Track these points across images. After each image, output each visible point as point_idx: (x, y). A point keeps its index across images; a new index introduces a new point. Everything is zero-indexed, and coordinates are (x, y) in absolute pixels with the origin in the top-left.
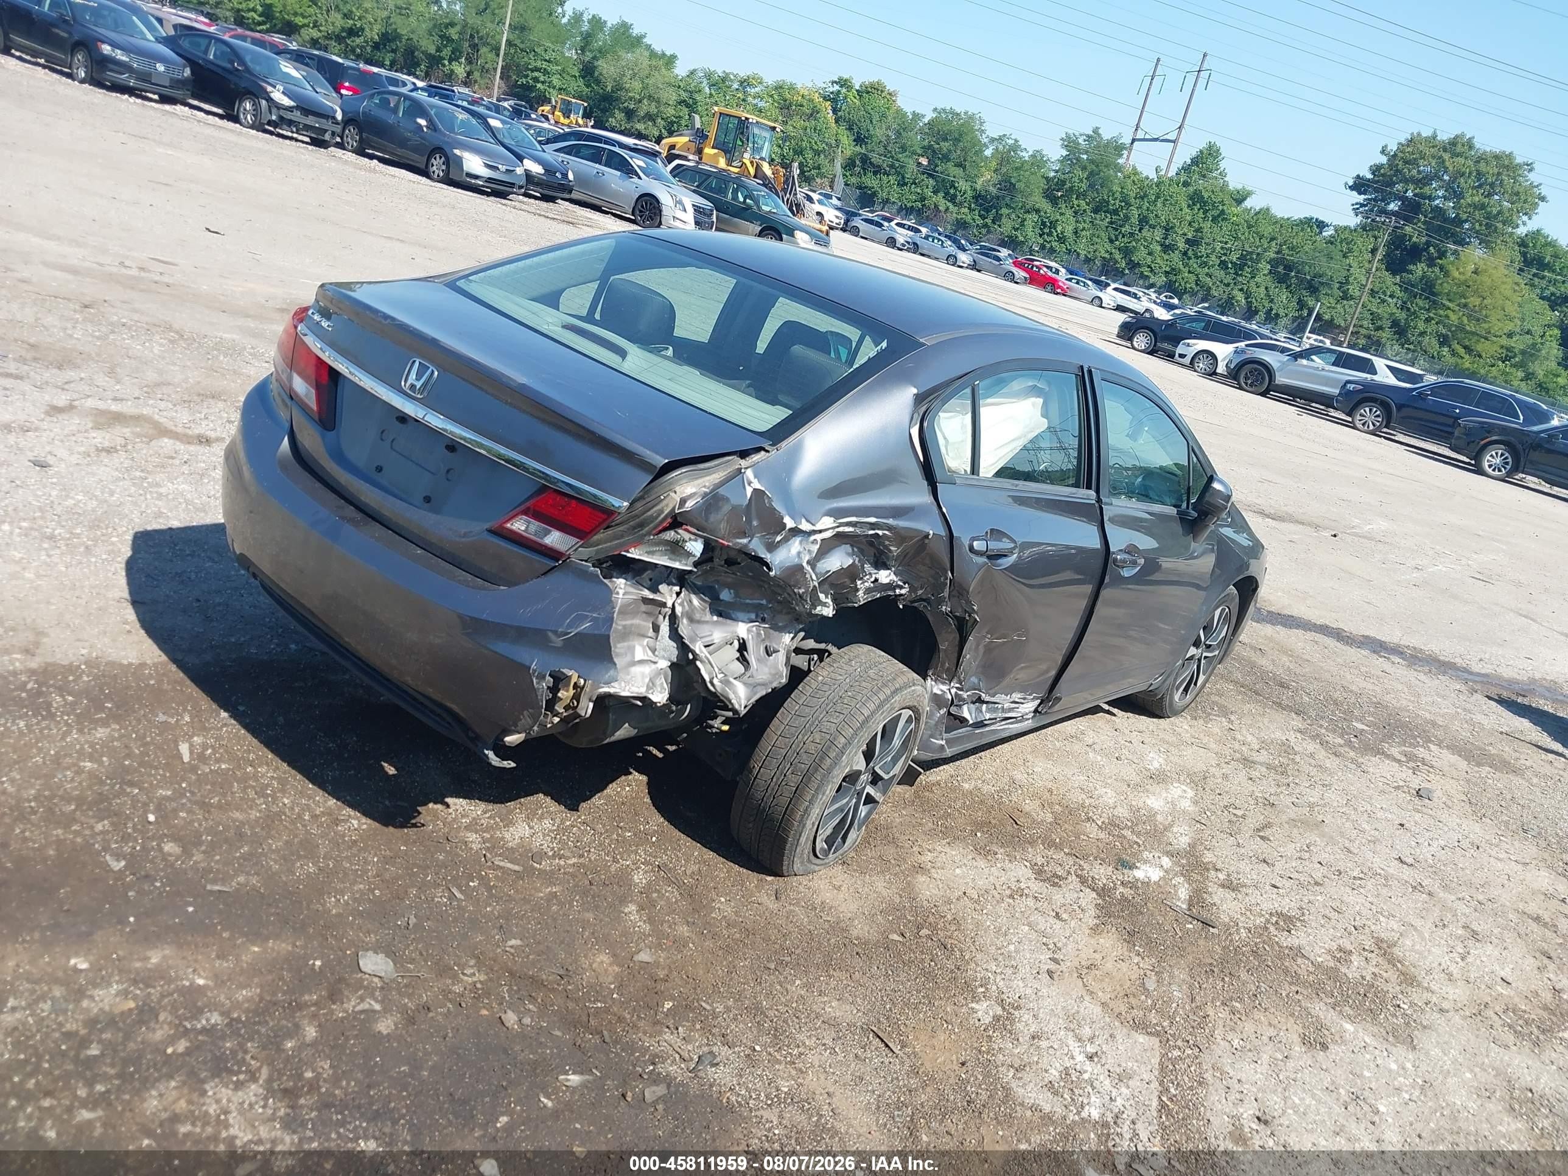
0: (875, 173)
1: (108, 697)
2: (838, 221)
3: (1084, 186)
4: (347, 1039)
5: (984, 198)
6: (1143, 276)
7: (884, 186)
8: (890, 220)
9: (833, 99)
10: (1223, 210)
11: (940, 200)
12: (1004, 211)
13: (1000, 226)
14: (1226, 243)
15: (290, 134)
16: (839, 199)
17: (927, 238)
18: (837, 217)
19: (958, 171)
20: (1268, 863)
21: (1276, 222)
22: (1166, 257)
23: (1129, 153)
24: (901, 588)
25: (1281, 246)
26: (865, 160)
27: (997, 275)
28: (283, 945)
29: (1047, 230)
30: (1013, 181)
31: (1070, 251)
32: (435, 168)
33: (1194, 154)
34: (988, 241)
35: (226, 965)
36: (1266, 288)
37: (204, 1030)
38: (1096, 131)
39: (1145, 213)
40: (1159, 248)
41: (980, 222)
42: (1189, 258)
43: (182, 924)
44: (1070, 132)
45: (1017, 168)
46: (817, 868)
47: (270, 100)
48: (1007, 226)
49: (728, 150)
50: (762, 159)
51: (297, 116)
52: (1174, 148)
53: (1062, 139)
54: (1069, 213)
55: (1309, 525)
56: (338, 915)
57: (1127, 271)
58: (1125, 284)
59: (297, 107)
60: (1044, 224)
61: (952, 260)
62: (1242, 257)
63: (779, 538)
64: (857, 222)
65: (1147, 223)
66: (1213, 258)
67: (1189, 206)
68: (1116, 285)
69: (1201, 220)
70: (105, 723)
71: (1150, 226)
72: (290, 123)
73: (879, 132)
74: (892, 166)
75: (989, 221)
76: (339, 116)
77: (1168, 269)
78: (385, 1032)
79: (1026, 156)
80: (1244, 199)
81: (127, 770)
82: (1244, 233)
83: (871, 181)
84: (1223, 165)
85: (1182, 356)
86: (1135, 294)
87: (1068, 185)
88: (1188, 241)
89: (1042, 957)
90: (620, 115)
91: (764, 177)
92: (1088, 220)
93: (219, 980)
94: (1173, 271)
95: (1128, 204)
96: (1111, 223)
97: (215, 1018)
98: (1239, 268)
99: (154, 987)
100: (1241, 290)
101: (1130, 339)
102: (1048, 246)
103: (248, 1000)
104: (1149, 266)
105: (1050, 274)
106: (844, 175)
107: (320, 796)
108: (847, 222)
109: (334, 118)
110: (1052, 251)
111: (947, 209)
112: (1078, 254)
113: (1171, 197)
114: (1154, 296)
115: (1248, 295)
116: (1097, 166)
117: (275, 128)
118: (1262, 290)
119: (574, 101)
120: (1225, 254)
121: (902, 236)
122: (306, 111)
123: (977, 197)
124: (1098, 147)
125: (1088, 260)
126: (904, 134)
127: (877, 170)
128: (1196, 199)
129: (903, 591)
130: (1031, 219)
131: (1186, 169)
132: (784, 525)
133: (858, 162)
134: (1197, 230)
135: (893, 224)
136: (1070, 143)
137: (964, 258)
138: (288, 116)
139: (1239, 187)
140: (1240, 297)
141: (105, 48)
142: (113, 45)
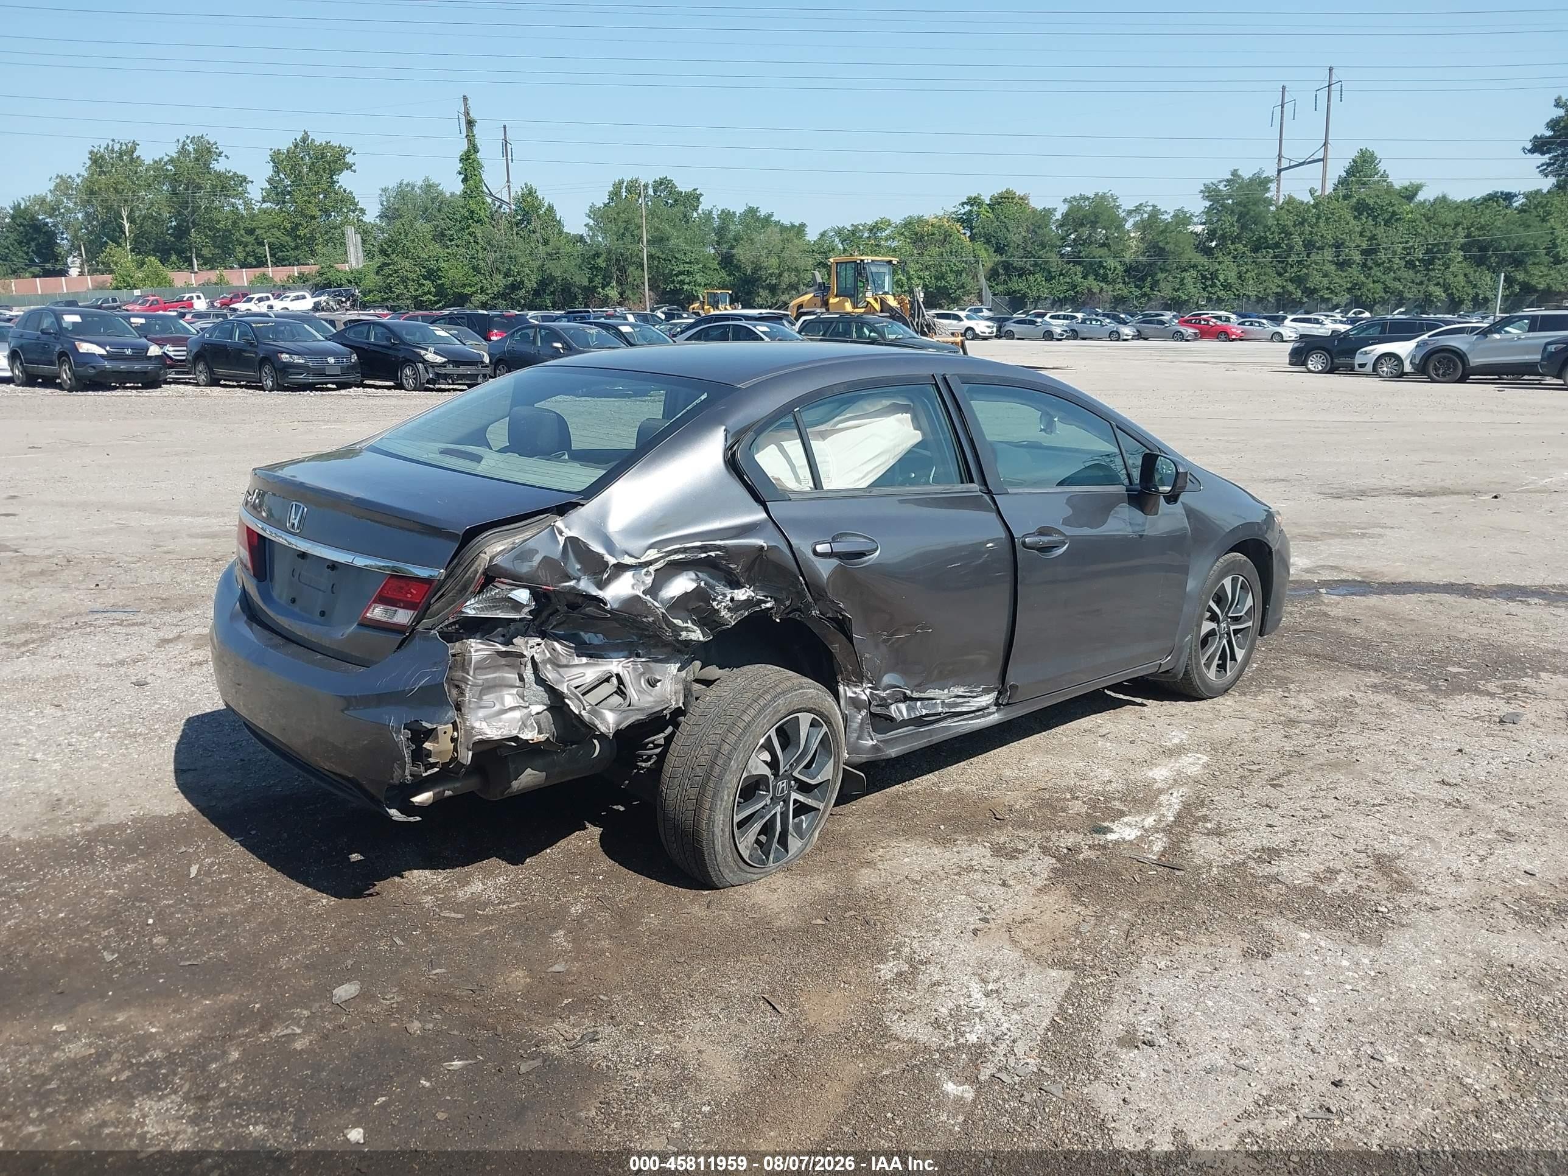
0: (1020, 276)
1: (142, 842)
2: (990, 330)
3: (1236, 230)
4: (264, 1056)
5: (1136, 269)
6: (1324, 300)
7: (1035, 285)
8: (1042, 315)
9: (966, 221)
10: (1394, 211)
11: (1092, 282)
12: (1160, 276)
13: (1159, 291)
14: (1407, 242)
15: (447, 387)
16: (990, 310)
17: (1084, 321)
18: (988, 327)
19: (1104, 251)
20: (1270, 808)
21: (1458, 207)
22: (1344, 274)
23: (1278, 184)
24: (766, 602)
25: (1468, 229)
26: (1007, 266)
27: (1165, 338)
28: (232, 997)
29: (1209, 283)
30: (1161, 244)
31: (1239, 296)
33: (1347, 165)
34: (1151, 308)
35: (179, 1016)
36: (1465, 275)
37: (147, 1063)
38: (1235, 173)
39: (1308, 237)
40: (1333, 267)
41: (1138, 293)
42: (1370, 268)
43: (151, 992)
44: (1208, 182)
45: (1162, 232)
46: (755, 877)
47: (424, 362)
48: (1166, 290)
49: (852, 294)
50: (886, 293)
51: (450, 369)
52: (1325, 167)
53: (1202, 191)
54: (1228, 260)
55: (1467, 493)
56: (288, 969)
57: (1305, 300)
58: (1307, 313)
59: (449, 362)
60: (1204, 277)
61: (1114, 335)
62: (1428, 251)
63: (605, 576)
64: (1010, 326)
65: (1314, 246)
66: (1397, 260)
67: (1355, 217)
68: (1294, 316)
69: (1372, 228)
70: (134, 860)
71: (1318, 249)
73: (1016, 237)
74: (1036, 264)
75: (1146, 290)
76: (487, 360)
77: (1349, 285)
78: (299, 1049)
79: (1167, 217)
80: (1415, 194)
81: (142, 890)
82: (1423, 226)
83: (1018, 285)
84: (1381, 167)
85: (1362, 366)
86: (1318, 320)
87: (1220, 232)
88: (1364, 252)
89: (972, 919)
90: (764, 293)
91: (891, 309)
92: (1250, 260)
93: (169, 1028)
94: (1355, 286)
95: (1289, 234)
96: (1275, 257)
97: (158, 1054)
98: (1428, 263)
99: (114, 1038)
100: (1438, 284)
101: (1304, 363)
102: (1215, 297)
103: (188, 1038)
104: (1328, 289)
105: (1219, 323)
106: (990, 287)
107: (300, 887)
108: (999, 329)
109: (482, 362)
110: (1220, 300)
111: (1101, 289)
112: (1249, 297)
113: (1333, 214)
114: (1338, 317)
115: (1446, 288)
116: (1245, 206)
117: (434, 385)
118: (1461, 278)
119: (719, 292)
120: (1408, 254)
121: (1058, 327)
122: (457, 363)
123: (1129, 270)
124: (1241, 187)
125: (1259, 300)
126: (1040, 232)
127: (1022, 273)
128: (1361, 208)
129: (769, 605)
130: (1190, 276)
131: (1343, 182)
132: (607, 563)
133: (1001, 271)
134: (1371, 239)
135: (1047, 318)
136: (1211, 193)
137: (1127, 331)
138: (443, 371)
139: (1406, 183)
140: (1438, 292)
141: (285, 357)
142: (291, 353)
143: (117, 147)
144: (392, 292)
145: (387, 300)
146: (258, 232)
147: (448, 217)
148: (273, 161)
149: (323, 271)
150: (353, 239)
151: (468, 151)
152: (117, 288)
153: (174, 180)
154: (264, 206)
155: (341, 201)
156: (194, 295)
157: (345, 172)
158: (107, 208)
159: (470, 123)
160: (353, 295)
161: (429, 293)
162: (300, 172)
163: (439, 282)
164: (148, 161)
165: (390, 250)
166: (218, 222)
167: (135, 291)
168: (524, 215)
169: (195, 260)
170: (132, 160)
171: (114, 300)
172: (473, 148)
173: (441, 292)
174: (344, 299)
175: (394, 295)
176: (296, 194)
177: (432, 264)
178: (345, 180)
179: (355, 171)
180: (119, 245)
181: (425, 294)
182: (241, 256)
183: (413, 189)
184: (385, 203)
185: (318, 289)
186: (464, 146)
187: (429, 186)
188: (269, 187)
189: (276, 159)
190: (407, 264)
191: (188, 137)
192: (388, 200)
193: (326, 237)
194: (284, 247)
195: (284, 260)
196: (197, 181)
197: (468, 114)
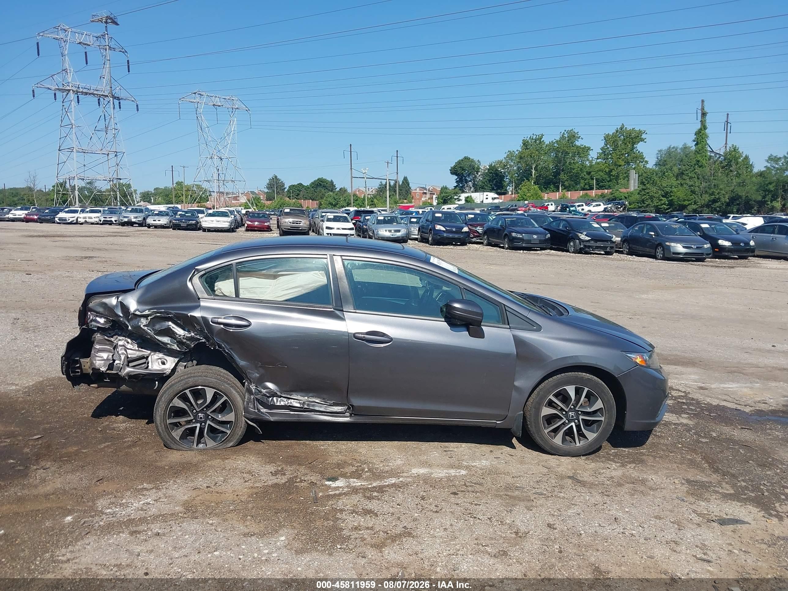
24: (201, 339)
32: (658, 253)
51: (592, 243)
59: (592, 240)
63: (130, 317)
72: (589, 247)
109: (611, 241)
122: (596, 241)
129: (203, 341)
138: (588, 244)
141: (514, 234)
142: (517, 232)
143: (534, 137)
144: (644, 203)
145: (641, 207)
146: (592, 173)
147: (687, 164)
148: (605, 139)
149: (613, 192)
150: (634, 176)
151: (701, 129)
152: (519, 200)
153: (557, 151)
154: (598, 161)
155: (636, 157)
156: (550, 203)
157: (641, 143)
158: (526, 164)
159: (704, 114)
160: (624, 205)
161: (664, 204)
162: (617, 144)
163: (670, 198)
164: (547, 142)
165: (646, 182)
166: (574, 169)
167: (526, 202)
168: (729, 162)
169: (560, 188)
170: (540, 142)
171: (516, 206)
172: (704, 127)
173: (671, 203)
174: (619, 207)
175: (645, 205)
176: (614, 155)
177: (668, 189)
178: (640, 147)
179: (645, 142)
180: (529, 180)
181: (662, 205)
182: (582, 185)
183: (676, 150)
184: (659, 158)
185: (609, 201)
186: (699, 126)
187: (685, 148)
188: (601, 152)
189: (607, 138)
190: (654, 189)
191: (565, 131)
192: (661, 156)
193: (625, 175)
194: (604, 180)
195: (603, 187)
196: (567, 150)
197: (703, 109)
